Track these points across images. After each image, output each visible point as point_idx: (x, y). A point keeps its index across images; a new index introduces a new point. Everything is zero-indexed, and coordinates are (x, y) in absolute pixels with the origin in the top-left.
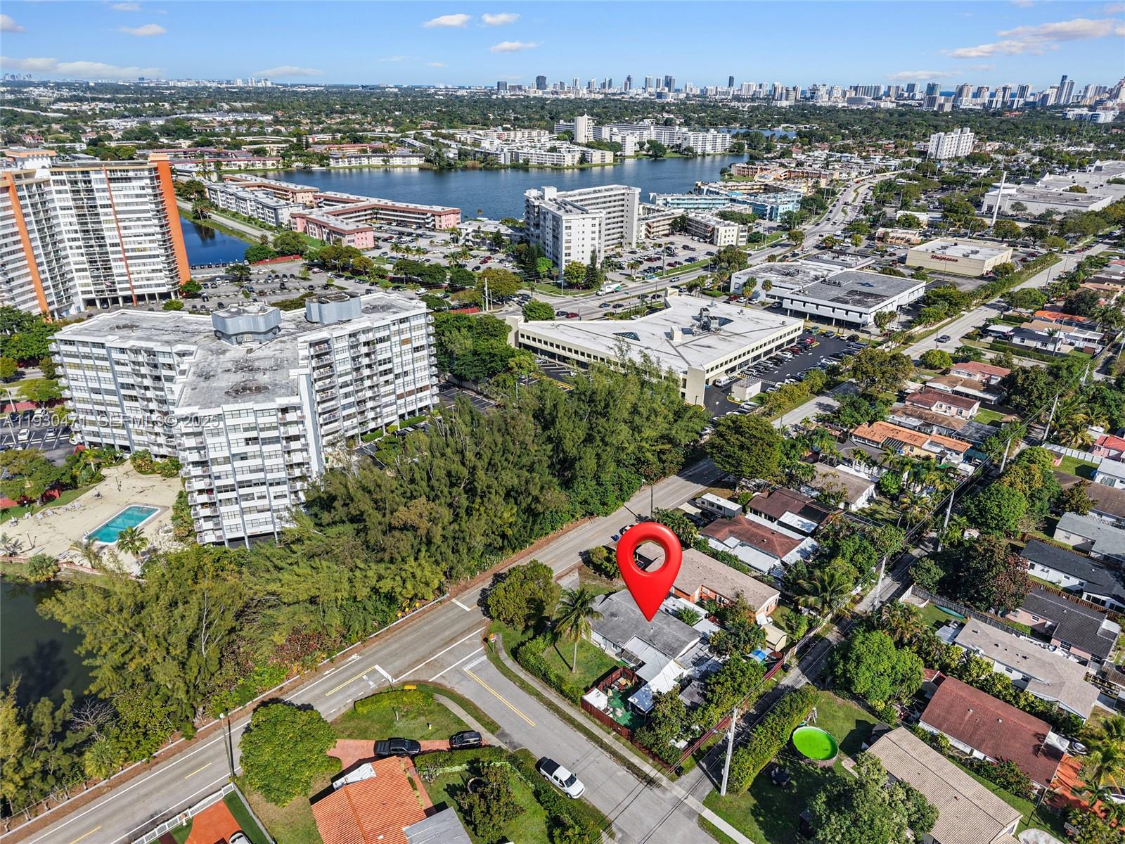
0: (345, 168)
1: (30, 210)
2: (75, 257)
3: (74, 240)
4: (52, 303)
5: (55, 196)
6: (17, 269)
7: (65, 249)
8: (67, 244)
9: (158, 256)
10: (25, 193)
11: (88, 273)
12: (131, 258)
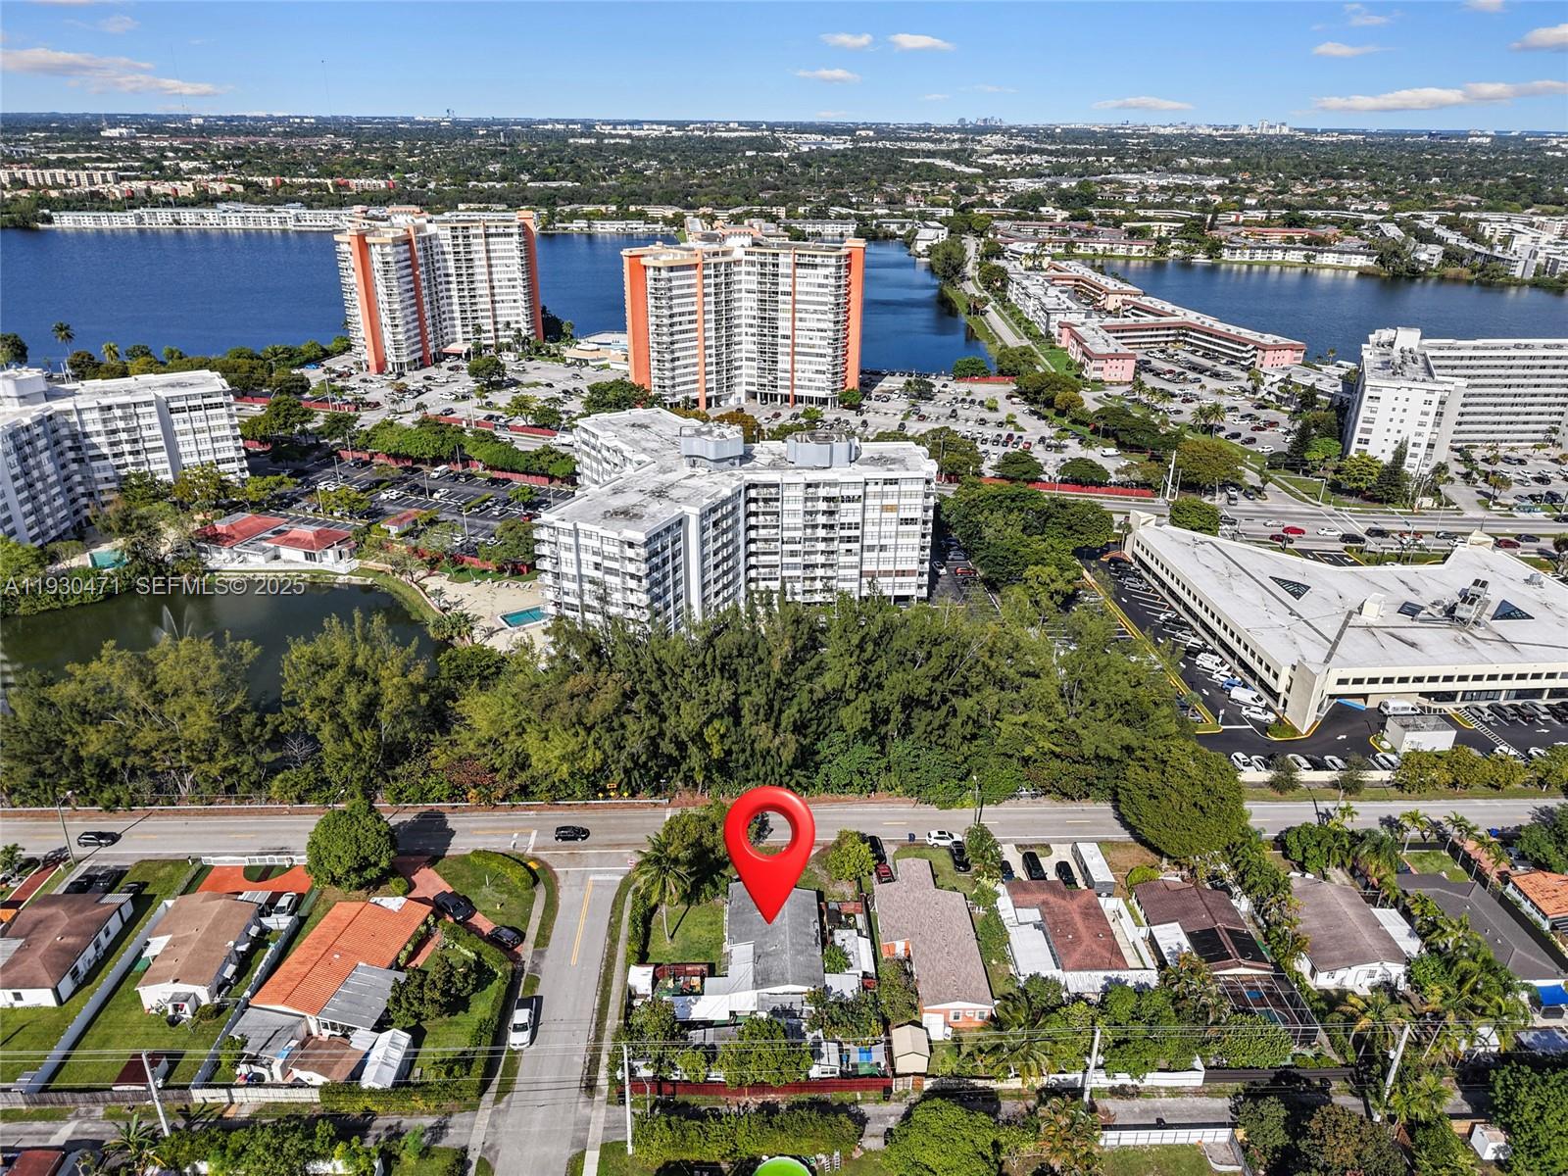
0: (1242, 263)
1: (712, 290)
2: (747, 344)
3: (751, 326)
4: (712, 389)
5: (743, 277)
6: (686, 349)
7: (740, 334)
8: (744, 330)
9: (824, 356)
10: (712, 272)
11: (755, 364)
12: (799, 354)
